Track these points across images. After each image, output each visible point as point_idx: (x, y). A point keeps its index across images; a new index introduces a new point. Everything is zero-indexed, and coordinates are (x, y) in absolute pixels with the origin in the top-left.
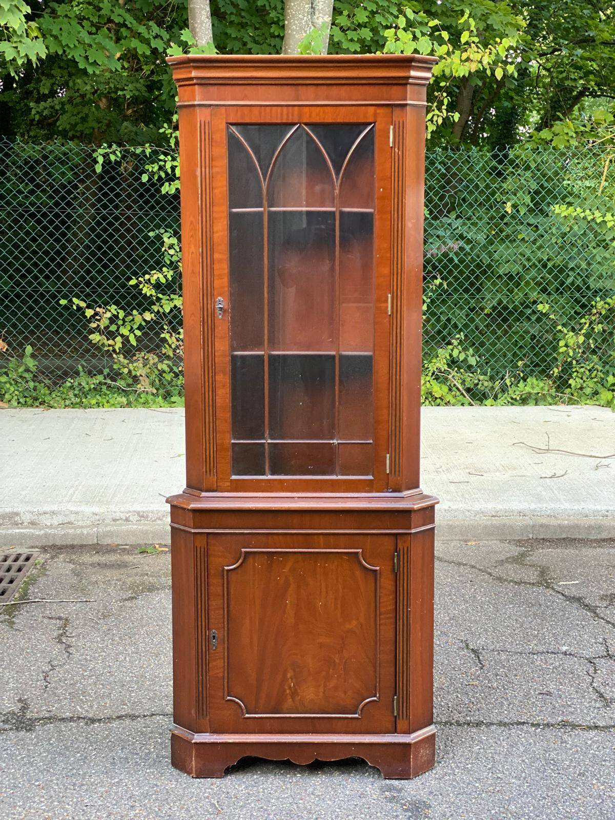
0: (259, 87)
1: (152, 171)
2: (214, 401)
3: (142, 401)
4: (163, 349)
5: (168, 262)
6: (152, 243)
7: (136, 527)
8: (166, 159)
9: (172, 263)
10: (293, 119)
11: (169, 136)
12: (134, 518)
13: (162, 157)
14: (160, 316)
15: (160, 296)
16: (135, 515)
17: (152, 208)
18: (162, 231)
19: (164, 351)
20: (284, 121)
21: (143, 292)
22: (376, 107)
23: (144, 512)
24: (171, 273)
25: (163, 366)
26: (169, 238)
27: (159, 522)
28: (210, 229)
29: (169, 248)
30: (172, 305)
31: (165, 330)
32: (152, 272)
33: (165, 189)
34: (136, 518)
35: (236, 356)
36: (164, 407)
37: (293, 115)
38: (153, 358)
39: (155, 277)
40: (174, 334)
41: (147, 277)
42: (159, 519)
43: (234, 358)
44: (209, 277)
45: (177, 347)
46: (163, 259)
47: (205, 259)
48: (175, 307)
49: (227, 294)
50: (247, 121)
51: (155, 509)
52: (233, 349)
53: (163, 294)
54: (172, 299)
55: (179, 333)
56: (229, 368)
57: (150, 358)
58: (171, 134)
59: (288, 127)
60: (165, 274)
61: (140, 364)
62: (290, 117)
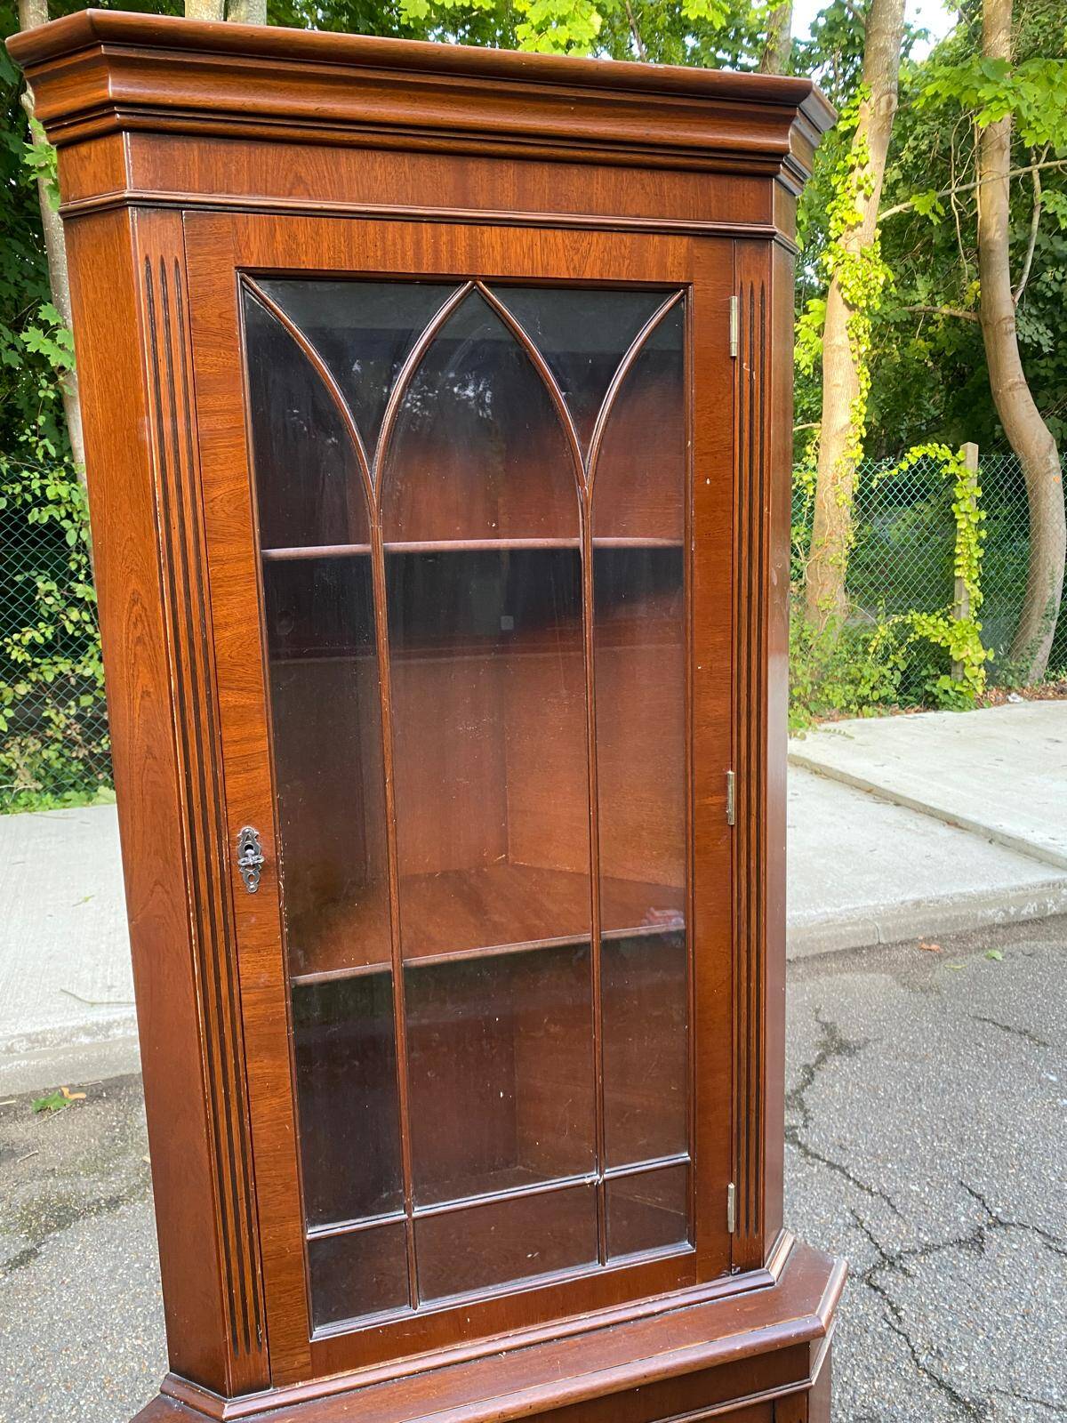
0: (342, 153)
1: (13, 494)
2: (247, 1138)
3: (22, 802)
4: (48, 731)
5: (46, 615)
6: (21, 591)
7: (25, 1062)
8: (32, 476)
9: (51, 614)
10: (452, 267)
11: (34, 446)
12: (22, 1046)
13: (25, 474)
14: (40, 688)
15: (38, 660)
16: (22, 1041)
17: (17, 543)
18: (34, 573)
19: (49, 733)
20: (426, 269)
21: (13, 657)
22: (691, 240)
23: (38, 1034)
24: (51, 629)
25: (50, 754)
26: (44, 582)
27: (65, 1045)
28: (203, 616)
29: (46, 596)
30: (56, 671)
31: (47, 704)
32: (24, 630)
33: (33, 516)
34: (25, 1044)
35: (308, 987)
36: (55, 808)
37: (452, 254)
38: (33, 744)
39: (28, 636)
40: (61, 709)
41: (16, 636)
42: (65, 1040)
43: (300, 994)
44: (208, 768)
45: (68, 727)
46: (38, 611)
47: (190, 715)
48: (61, 673)
49: (270, 816)
50: (307, 263)
51: (57, 1026)
52: (294, 967)
53: (41, 658)
54: (55, 663)
55: (69, 707)
56: (286, 1032)
57: (30, 744)
58: (37, 442)
59: (435, 290)
60: (42, 631)
61: (15, 752)
62: (444, 255)
